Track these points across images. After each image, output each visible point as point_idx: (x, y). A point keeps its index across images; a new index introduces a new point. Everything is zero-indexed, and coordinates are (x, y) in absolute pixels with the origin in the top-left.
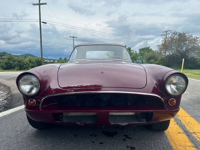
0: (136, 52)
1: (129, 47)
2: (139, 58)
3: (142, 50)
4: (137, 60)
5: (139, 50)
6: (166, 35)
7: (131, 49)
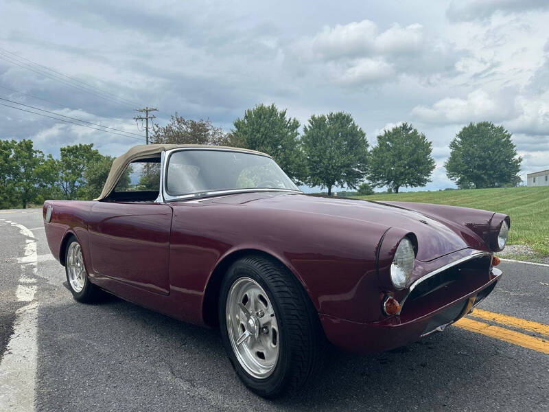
0: (50, 156)
1: (27, 140)
2: (61, 175)
3: (69, 151)
4: (55, 181)
5: (61, 150)
6: (147, 119)
7: (32, 146)
